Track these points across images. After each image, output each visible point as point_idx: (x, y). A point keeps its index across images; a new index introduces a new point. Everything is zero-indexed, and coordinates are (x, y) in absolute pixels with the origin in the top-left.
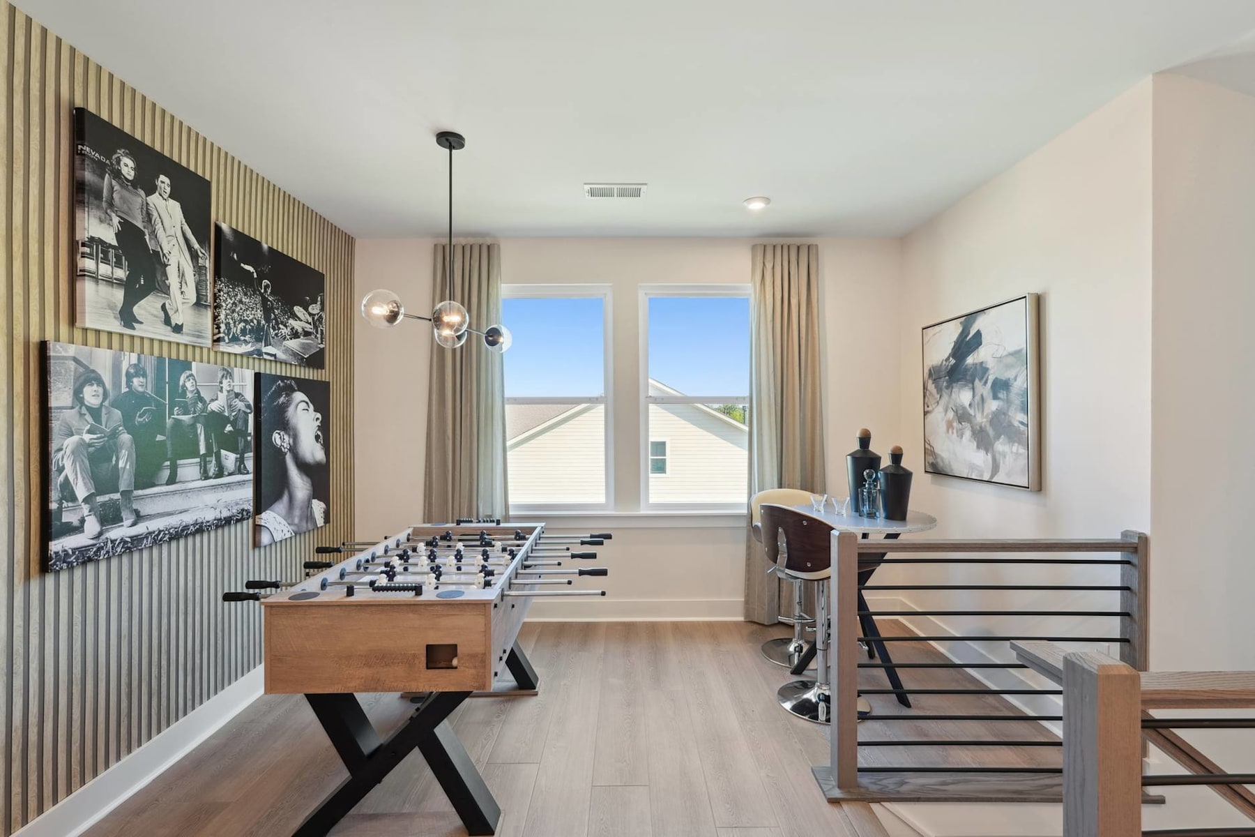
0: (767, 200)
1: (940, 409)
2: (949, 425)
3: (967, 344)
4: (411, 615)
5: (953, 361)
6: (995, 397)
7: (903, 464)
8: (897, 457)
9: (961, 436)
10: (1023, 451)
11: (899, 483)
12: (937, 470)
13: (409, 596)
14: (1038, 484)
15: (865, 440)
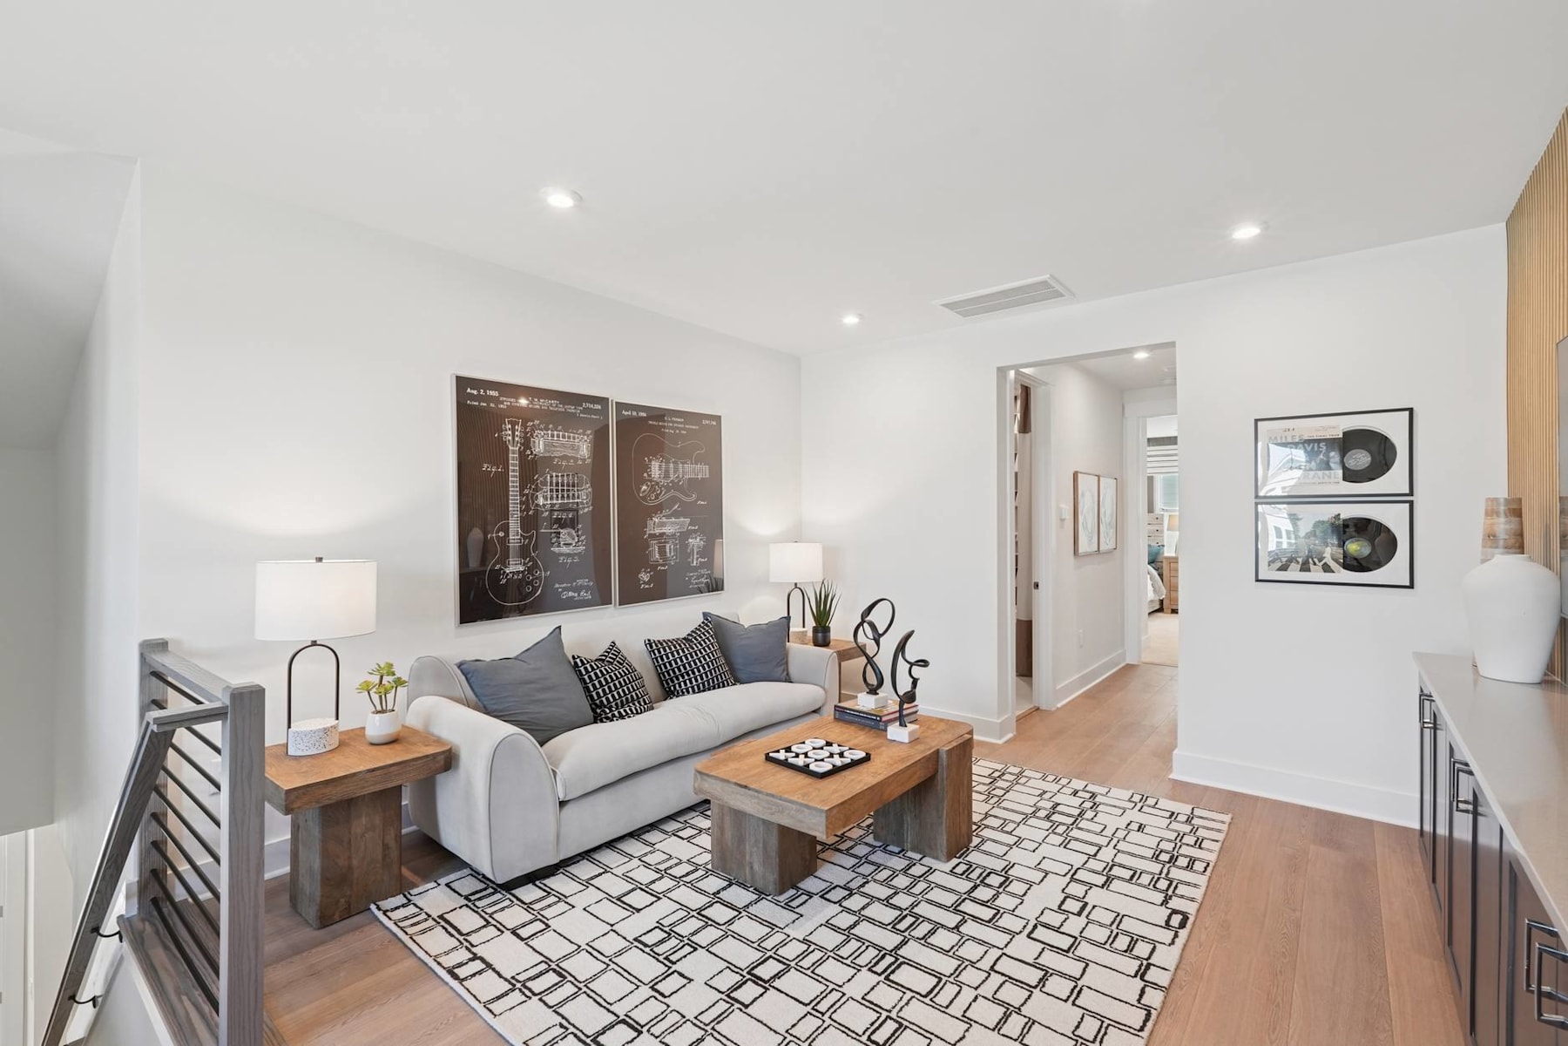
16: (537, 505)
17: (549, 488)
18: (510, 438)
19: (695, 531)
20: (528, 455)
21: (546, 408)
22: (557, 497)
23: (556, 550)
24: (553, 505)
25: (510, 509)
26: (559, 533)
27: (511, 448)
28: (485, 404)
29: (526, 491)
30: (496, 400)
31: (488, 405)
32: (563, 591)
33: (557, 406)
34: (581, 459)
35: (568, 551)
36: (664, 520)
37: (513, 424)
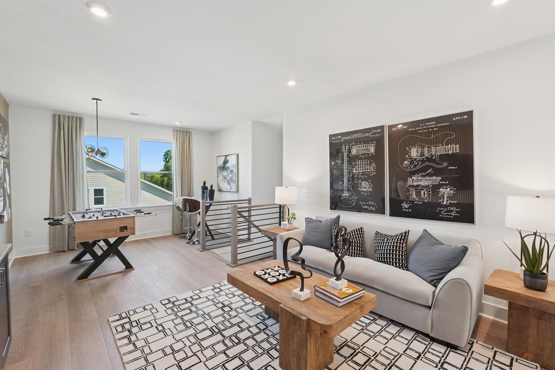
0: (181, 122)
1: (221, 176)
2: (223, 180)
3: (226, 162)
4: (116, 221)
5: (223, 165)
6: (231, 174)
7: (213, 188)
8: (212, 187)
9: (225, 182)
10: (235, 185)
11: (212, 192)
12: (220, 190)
13: (114, 217)
14: (238, 191)
15: (204, 183)
16: (353, 173)
17: (357, 166)
18: (344, 151)
19: (446, 185)
20: (350, 155)
21: (357, 137)
22: (361, 169)
23: (360, 189)
24: (359, 173)
25: (344, 174)
26: (361, 183)
27: (344, 154)
28: (337, 141)
29: (349, 168)
30: (340, 139)
31: (338, 141)
32: (363, 205)
33: (361, 135)
34: (370, 154)
35: (365, 190)
36: (420, 178)
37: (345, 146)
